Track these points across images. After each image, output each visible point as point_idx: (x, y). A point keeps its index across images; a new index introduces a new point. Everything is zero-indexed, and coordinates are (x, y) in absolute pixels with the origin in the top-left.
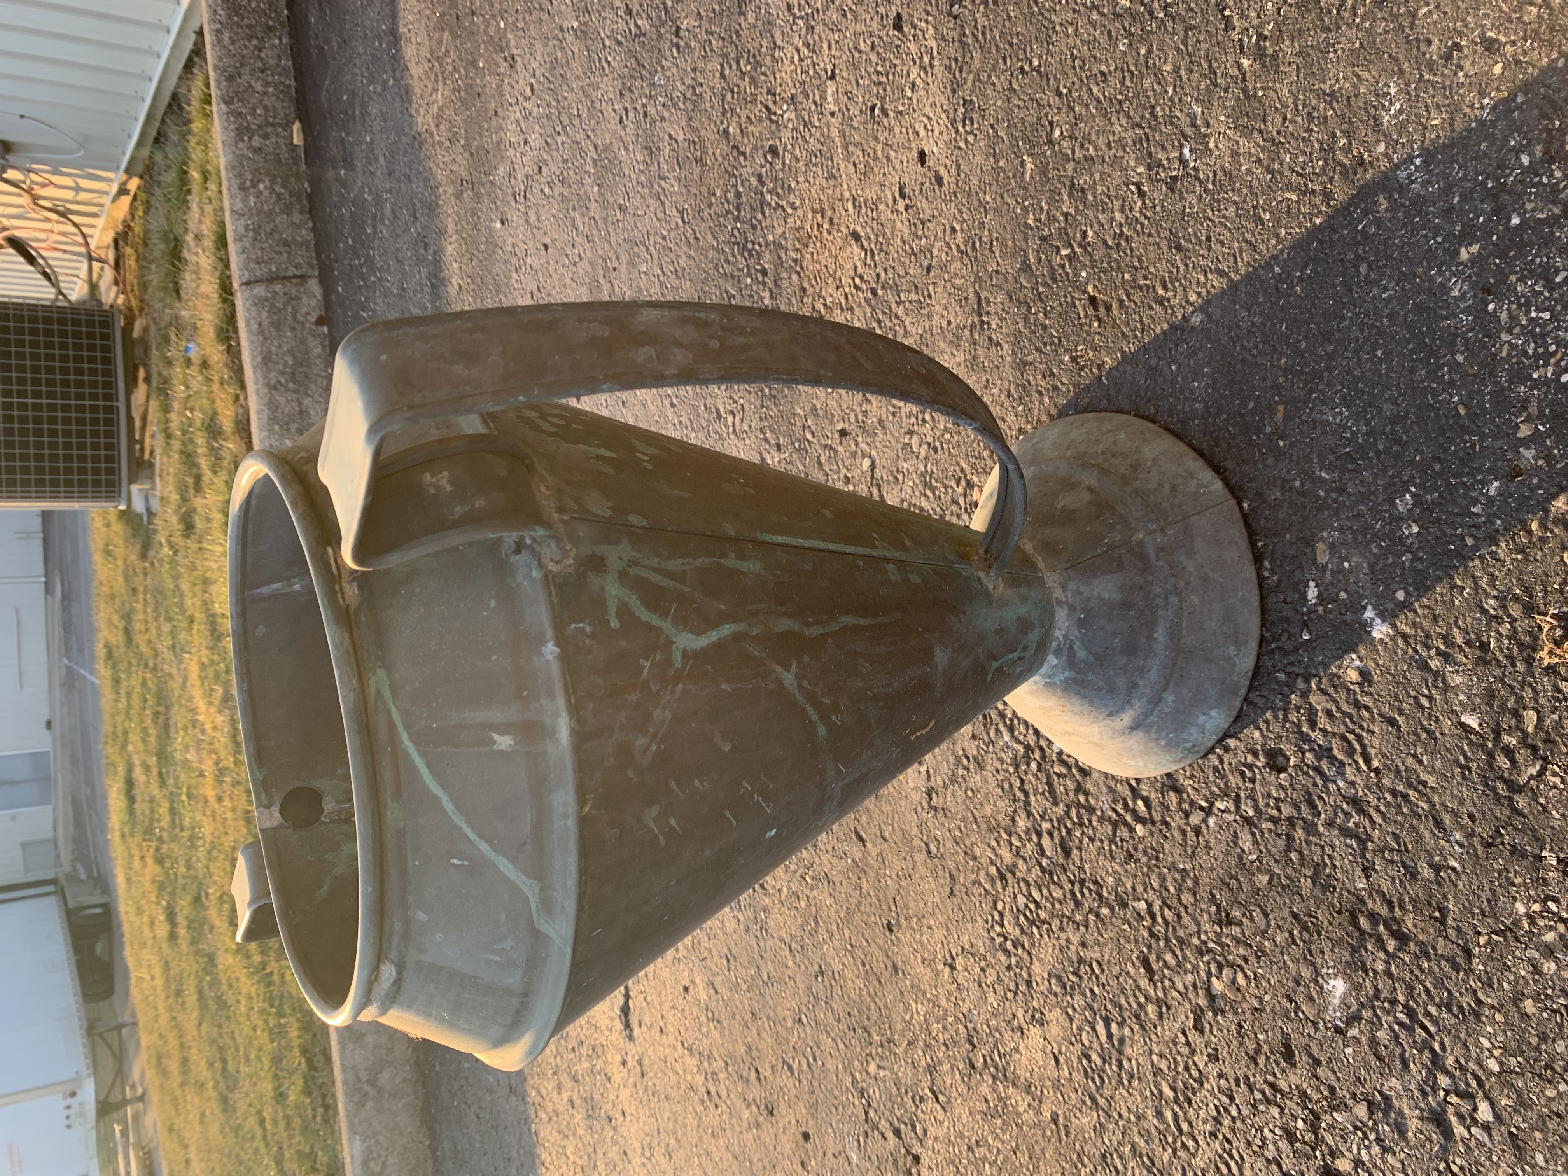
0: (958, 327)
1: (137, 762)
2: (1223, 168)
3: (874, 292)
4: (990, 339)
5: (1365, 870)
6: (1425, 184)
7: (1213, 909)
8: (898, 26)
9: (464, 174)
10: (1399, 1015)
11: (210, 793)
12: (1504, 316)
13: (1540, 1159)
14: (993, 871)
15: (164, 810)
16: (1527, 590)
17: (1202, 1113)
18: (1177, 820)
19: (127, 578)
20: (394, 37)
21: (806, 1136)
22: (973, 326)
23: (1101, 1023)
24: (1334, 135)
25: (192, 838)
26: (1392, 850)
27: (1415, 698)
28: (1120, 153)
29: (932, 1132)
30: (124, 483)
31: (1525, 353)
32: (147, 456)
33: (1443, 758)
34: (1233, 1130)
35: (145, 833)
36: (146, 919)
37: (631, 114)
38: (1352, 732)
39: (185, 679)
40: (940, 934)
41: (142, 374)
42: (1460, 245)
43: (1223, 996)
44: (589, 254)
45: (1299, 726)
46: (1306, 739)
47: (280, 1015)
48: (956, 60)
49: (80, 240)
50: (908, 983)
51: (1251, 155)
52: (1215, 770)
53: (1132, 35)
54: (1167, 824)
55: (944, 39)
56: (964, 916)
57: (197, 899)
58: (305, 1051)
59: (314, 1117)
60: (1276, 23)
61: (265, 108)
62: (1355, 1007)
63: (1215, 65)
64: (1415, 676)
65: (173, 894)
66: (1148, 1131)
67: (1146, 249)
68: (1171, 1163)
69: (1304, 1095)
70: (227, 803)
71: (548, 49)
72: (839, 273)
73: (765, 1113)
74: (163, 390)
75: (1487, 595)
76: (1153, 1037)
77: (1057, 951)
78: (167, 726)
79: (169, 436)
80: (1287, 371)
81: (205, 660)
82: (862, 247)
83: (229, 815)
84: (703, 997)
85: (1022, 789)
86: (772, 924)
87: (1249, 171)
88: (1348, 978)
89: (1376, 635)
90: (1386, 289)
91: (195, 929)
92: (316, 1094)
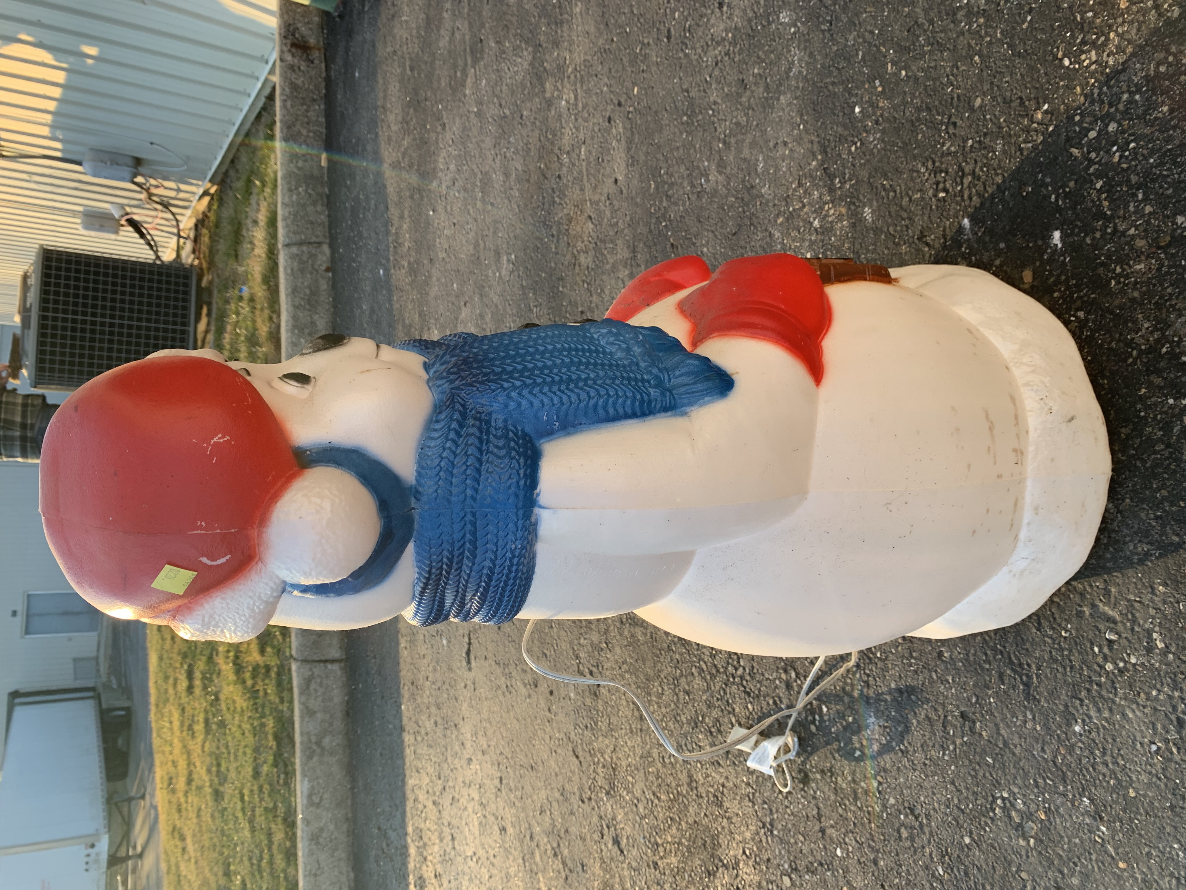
0: (626, 258)
2: (713, 188)
3: (596, 244)
6: (769, 195)
8: (609, 121)
20: (384, 109)
22: (632, 258)
28: (682, 181)
36: (171, 682)
37: (499, 157)
41: (205, 311)
44: (475, 228)
48: (629, 138)
53: (687, 131)
55: (625, 128)
61: (307, 145)
63: (711, 146)
67: (690, 222)
71: (462, 121)
72: (583, 235)
74: (220, 319)
82: (592, 222)
87: (721, 189)
91: (207, 678)
92: (281, 765)
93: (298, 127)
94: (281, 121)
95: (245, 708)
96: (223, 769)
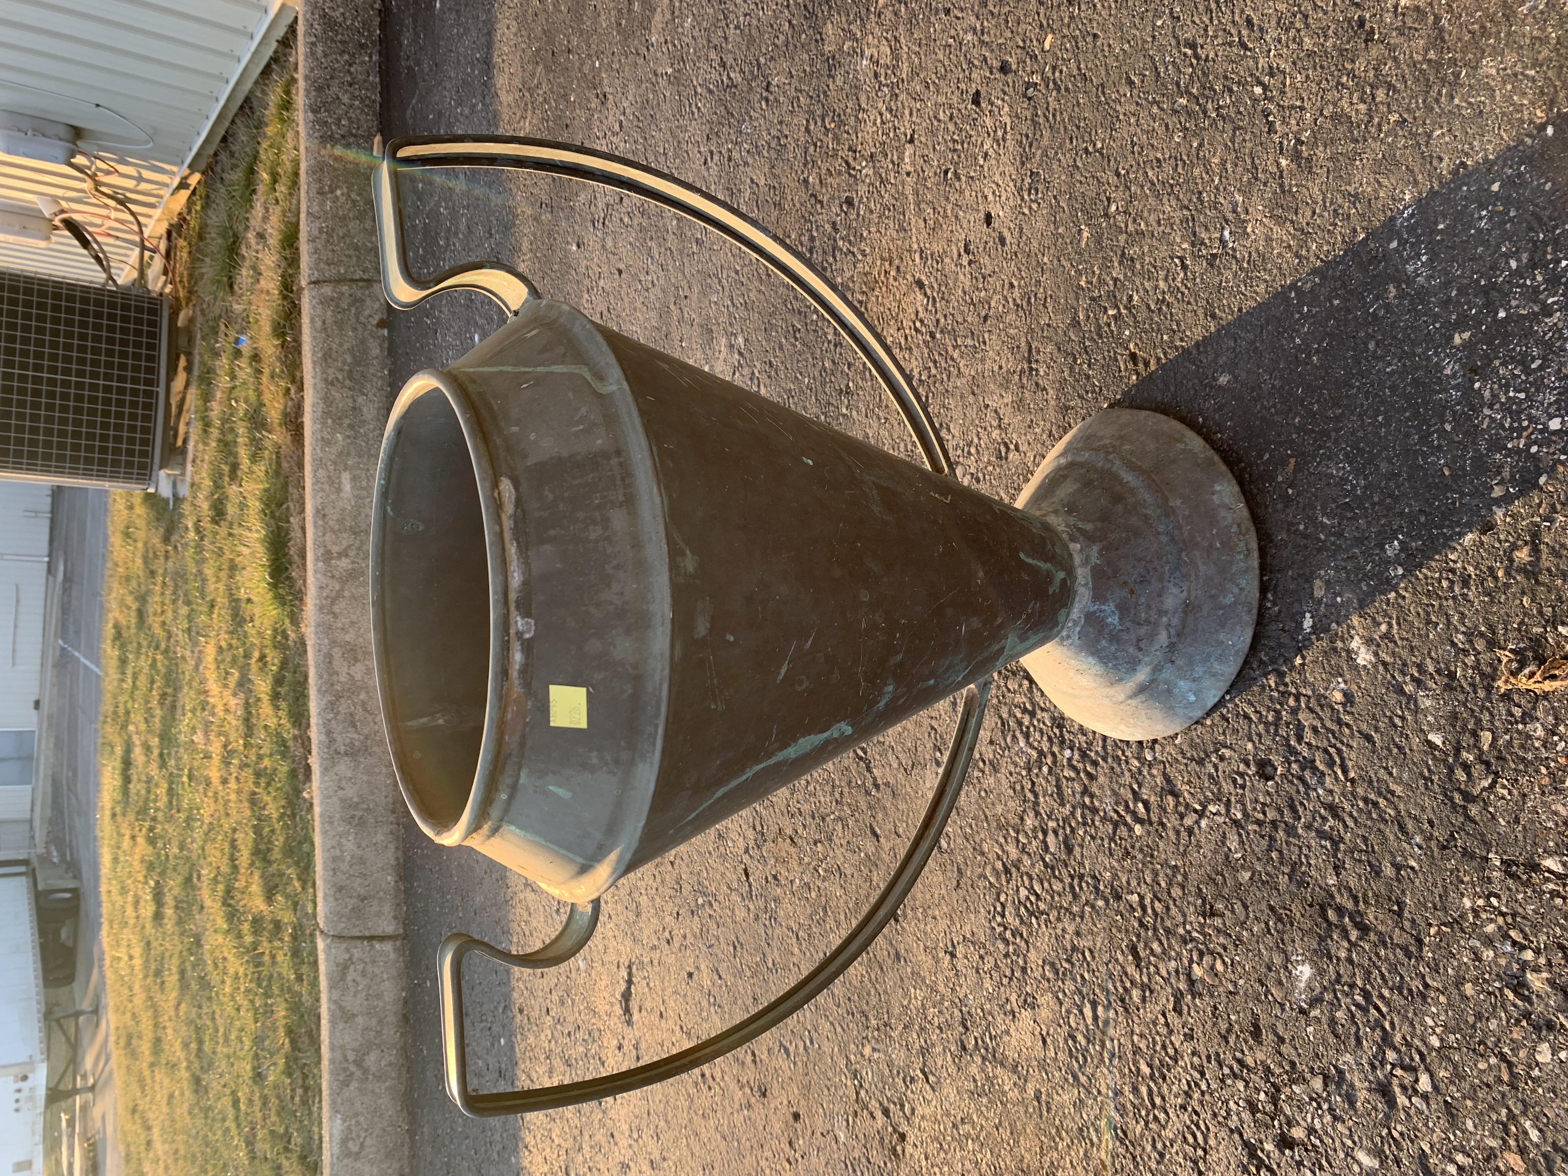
0: (1008, 371)
1: (138, 743)
2: (1257, 250)
3: (933, 335)
4: (1037, 384)
5: (1336, 868)
6: (1429, 278)
7: (1200, 901)
8: (976, 101)
9: (544, 198)
10: (1357, 997)
11: (215, 775)
12: (1487, 394)
13: (1470, 1124)
14: (999, 865)
15: (162, 791)
16: (1492, 628)
17: (1175, 1088)
18: (1172, 822)
19: (146, 560)
20: (487, 64)
21: (796, 1116)
22: (1022, 372)
23: (1088, 1006)
24: (1355, 231)
25: (189, 820)
26: (1361, 851)
27: (1391, 718)
28: (1168, 230)
29: (919, 1111)
30: (156, 466)
31: (1502, 426)
32: (179, 443)
33: (1410, 770)
34: (1201, 1102)
35: (138, 813)
36: (130, 899)
37: (716, 158)
38: (1334, 746)
39: (199, 661)
40: (943, 924)
41: (182, 362)
42: (1455, 330)
43: (1202, 980)
44: (662, 282)
45: (1287, 740)
46: (1292, 751)
47: (267, 995)
48: (1027, 136)
49: (135, 228)
50: (909, 970)
51: (1282, 241)
52: (1210, 776)
53: (1187, 129)
54: (1162, 824)
55: (1017, 116)
56: (968, 907)
57: (188, 880)
58: (290, 1032)
59: (292, 1098)
60: (1313, 131)
61: (350, 119)
62: (1318, 991)
63: (1257, 162)
64: (1392, 699)
65: (163, 874)
66: (1123, 1106)
67: (1184, 314)
68: (1142, 1135)
69: (1268, 1070)
70: (233, 785)
71: (641, 91)
72: (901, 316)
73: (757, 1095)
74: (207, 379)
75: (1457, 631)
76: (1136, 1019)
77: (1053, 940)
78: (173, 708)
79: (207, 425)
80: (1299, 429)
81: (224, 644)
82: (925, 294)
83: (233, 797)
84: (707, 983)
85: (1032, 791)
86: (781, 913)
87: (1280, 255)
88: (1314, 964)
89: (1360, 661)
90: (1390, 364)
91: (183, 909)
92: (297, 1074)
93: (335, 89)
94: (307, 78)
95: (241, 974)
96: (207, 1047)
